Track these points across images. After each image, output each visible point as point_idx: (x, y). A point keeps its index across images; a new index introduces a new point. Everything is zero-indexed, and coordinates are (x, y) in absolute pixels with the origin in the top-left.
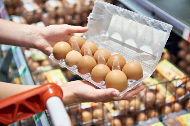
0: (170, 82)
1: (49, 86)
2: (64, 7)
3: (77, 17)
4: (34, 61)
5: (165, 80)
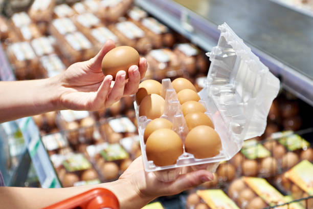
4: (68, 172)
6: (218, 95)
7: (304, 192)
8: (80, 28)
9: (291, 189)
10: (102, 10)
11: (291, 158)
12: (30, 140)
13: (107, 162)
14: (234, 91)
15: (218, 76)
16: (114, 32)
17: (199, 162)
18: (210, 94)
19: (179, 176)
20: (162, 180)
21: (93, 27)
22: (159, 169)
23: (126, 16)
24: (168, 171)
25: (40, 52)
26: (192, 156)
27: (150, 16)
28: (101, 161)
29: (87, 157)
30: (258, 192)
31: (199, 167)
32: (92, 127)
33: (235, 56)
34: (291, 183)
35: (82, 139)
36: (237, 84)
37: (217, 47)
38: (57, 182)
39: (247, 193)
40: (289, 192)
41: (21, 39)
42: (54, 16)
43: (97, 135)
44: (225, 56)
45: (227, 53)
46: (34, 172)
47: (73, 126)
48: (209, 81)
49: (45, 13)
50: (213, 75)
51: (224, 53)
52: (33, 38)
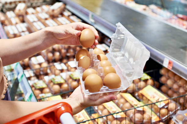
0: (154, 104)
1: (61, 104)
4: (36, 89)
5: (150, 103)
6: (116, 57)
7: (149, 100)
8: (40, 20)
9: (142, 99)
10: (50, 11)
11: (142, 84)
12: (18, 74)
13: (54, 84)
14: (123, 55)
15: (115, 47)
16: (56, 22)
17: (111, 91)
18: (112, 56)
19: (100, 97)
20: (92, 99)
21: (46, 19)
22: (91, 94)
23: (62, 14)
24: (95, 95)
25: (20, 30)
26: (107, 88)
27: (73, 14)
28: (52, 84)
29: (44, 82)
30: (128, 100)
31: (110, 93)
32: (47, 67)
33: (124, 39)
34: (143, 95)
35: (42, 73)
36: (125, 52)
37: (115, 34)
38: (33, 95)
39: (122, 101)
40: (141, 100)
41: (11, 24)
42: (27, 13)
43: (49, 71)
44: (119, 38)
45: (120, 37)
46: (20, 89)
47: (37, 67)
48: (111, 50)
49: (23, 12)
50: (112, 47)
51: (118, 37)
52: (17, 23)
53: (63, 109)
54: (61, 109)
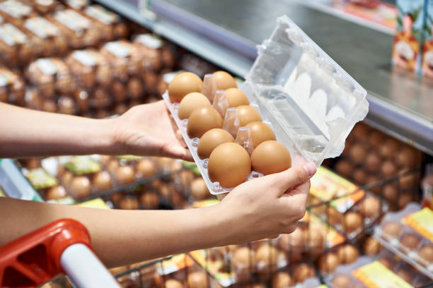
0: (327, 204)
1: (61, 224)
2: (72, 74)
3: (100, 94)
7: (312, 196)
13: (75, 176)
21: (25, 18)
27: (94, 2)
53: (67, 235)
54: (63, 237)
